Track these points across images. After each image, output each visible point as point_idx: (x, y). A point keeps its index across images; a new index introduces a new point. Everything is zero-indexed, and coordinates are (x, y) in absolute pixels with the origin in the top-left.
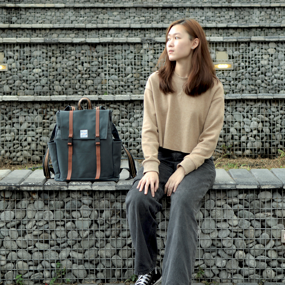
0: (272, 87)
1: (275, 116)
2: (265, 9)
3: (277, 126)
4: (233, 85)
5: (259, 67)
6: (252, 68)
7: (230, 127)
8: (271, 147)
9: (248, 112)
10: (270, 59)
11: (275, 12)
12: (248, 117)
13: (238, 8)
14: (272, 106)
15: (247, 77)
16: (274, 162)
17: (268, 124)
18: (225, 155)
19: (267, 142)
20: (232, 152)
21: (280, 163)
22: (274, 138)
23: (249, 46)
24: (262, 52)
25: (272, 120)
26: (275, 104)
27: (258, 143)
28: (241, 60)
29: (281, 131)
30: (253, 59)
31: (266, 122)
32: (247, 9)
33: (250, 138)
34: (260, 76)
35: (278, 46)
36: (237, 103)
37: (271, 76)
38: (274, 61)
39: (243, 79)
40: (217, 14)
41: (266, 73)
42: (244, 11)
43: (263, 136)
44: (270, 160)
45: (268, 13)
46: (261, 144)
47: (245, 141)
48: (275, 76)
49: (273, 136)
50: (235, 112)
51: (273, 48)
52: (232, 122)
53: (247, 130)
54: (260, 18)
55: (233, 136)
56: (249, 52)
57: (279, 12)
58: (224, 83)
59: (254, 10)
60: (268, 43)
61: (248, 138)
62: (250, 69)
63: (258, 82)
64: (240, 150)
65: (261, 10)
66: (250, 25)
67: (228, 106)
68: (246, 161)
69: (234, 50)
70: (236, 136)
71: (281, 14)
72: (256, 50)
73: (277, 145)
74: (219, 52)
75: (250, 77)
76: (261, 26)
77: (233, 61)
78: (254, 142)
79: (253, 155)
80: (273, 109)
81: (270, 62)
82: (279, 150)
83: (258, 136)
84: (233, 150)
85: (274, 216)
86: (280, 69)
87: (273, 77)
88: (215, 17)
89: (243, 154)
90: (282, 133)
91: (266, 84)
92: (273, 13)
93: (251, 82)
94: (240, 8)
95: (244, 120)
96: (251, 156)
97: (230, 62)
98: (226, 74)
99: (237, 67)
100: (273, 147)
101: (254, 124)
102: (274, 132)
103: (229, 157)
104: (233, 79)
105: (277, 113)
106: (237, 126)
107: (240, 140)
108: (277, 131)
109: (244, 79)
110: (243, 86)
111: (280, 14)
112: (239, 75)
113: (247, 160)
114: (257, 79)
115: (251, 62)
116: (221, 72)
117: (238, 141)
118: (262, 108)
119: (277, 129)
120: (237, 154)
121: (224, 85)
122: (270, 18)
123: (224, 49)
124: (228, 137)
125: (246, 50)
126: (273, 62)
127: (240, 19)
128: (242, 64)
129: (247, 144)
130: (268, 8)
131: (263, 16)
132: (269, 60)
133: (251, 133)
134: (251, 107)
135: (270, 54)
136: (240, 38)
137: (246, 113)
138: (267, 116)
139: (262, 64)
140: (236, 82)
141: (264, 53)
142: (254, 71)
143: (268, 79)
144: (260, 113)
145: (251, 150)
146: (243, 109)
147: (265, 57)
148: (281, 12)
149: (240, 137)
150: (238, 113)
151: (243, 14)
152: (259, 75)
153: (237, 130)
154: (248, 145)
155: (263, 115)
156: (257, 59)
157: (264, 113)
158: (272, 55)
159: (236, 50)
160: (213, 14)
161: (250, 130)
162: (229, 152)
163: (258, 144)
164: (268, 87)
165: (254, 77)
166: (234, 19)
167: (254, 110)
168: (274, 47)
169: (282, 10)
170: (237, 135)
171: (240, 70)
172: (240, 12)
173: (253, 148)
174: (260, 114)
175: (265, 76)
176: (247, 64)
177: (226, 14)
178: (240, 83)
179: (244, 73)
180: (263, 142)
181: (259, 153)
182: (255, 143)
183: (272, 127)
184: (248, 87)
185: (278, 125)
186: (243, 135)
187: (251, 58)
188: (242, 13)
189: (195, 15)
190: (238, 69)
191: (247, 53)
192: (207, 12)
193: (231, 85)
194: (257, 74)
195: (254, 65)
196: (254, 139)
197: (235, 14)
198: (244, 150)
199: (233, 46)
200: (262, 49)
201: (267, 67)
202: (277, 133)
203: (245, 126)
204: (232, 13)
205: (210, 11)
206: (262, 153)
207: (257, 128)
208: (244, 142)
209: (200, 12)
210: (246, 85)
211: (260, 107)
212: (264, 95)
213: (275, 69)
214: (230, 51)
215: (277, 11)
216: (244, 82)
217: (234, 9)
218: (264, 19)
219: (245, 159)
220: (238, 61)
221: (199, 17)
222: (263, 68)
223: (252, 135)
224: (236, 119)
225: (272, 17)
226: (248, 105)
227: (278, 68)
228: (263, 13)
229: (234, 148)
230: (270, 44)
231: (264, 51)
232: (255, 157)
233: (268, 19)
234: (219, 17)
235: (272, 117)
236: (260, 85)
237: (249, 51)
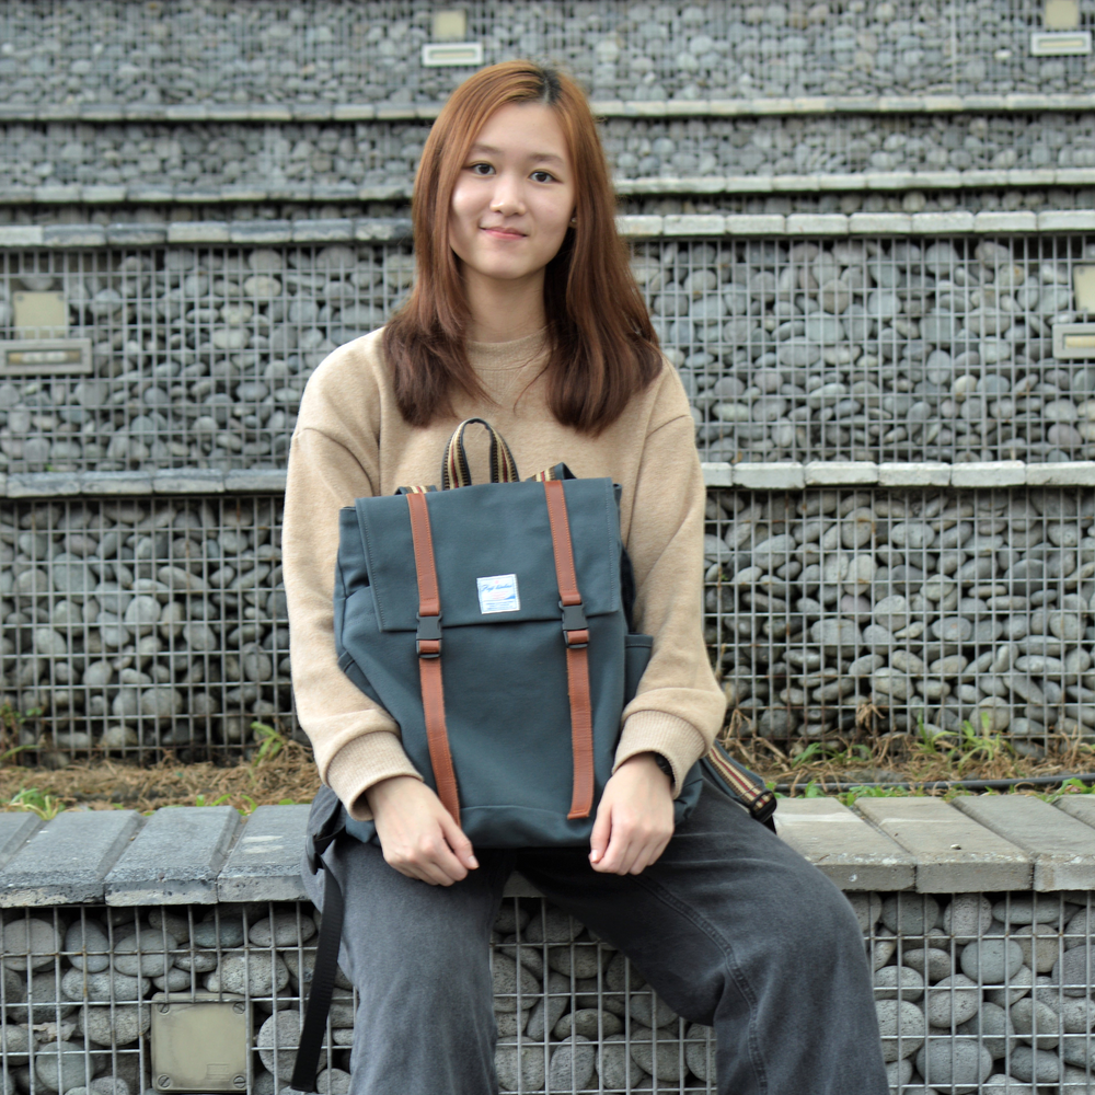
0: (264, 447)
1: (236, 572)
2: (313, 133)
3: (245, 618)
4: (93, 440)
5: (205, 359)
6: (175, 366)
7: (33, 625)
8: (221, 712)
9: (113, 556)
10: (255, 325)
11: (355, 145)
12: (113, 579)
13: (196, 128)
14: (221, 528)
15: (154, 406)
16: (231, 780)
17: (205, 608)
18: (14, 750)
19: (202, 690)
20: (42, 740)
21: (257, 786)
22: (235, 670)
23: (160, 266)
24: (218, 294)
25: (222, 591)
26: (239, 517)
27: (163, 693)
28: (126, 328)
29: (268, 640)
30: (181, 324)
31: (197, 597)
32: (235, 133)
33: (126, 673)
34: (212, 401)
35: (290, 266)
36: (62, 515)
37: (262, 400)
38: (273, 334)
39: (134, 412)
40: (104, 150)
41: (236, 385)
42: (222, 140)
43: (183, 663)
44: (215, 771)
45: (325, 145)
46: (175, 698)
47: (104, 687)
48: (277, 401)
49: (228, 664)
50: (57, 554)
51: (267, 275)
52: (43, 601)
53: (112, 636)
54: (292, 169)
55: (46, 662)
56: (160, 295)
57: (373, 144)
58: (49, 431)
59: (262, 134)
60: (245, 251)
61: (115, 673)
62: (168, 367)
63: (202, 427)
64: (81, 727)
65: (294, 133)
66: (229, 191)
67: (22, 528)
68: (109, 775)
69: (95, 285)
70: (62, 666)
71: (383, 151)
72: (193, 285)
73: (249, 705)
74: (28, 296)
75: (168, 405)
76: (275, 196)
77: (89, 334)
78: (144, 690)
79: (141, 748)
80: (228, 541)
81: (257, 339)
82: (257, 725)
83: (163, 661)
84: (48, 729)
85: (76, 1039)
86: (300, 366)
87: (270, 402)
88: (99, 165)
89: (94, 746)
90: (271, 648)
91: (239, 435)
92: (345, 146)
93: (171, 428)
94: (206, 124)
95: (96, 593)
96: (132, 754)
97: (78, 337)
98: (58, 392)
99: (107, 362)
100: (231, 714)
101: (142, 610)
102: (233, 646)
103: (31, 759)
104: (92, 413)
105: (248, 557)
106: (63, 617)
107: (79, 681)
108: (248, 639)
109: (141, 412)
110: (135, 443)
111: (377, 153)
112: (118, 397)
113: (111, 772)
114: (196, 413)
115: (172, 339)
116: (35, 385)
117: (70, 687)
118: (177, 536)
119: (249, 630)
120: (68, 746)
121: (50, 440)
122: (333, 169)
123: (49, 283)
124: (28, 669)
125: (146, 287)
126: (267, 336)
127: (204, 171)
128: (133, 348)
129: (111, 700)
130: (323, 125)
131: (302, 160)
132: (251, 330)
133: (130, 652)
134: (127, 530)
135: (256, 299)
136: (118, 233)
137: (108, 558)
138: (200, 574)
139: (217, 348)
140: (106, 429)
141: (226, 299)
142: (183, 378)
143: (248, 411)
144: (170, 560)
145: (132, 726)
146: (91, 544)
147: (232, 315)
148: (379, 145)
149: (80, 671)
150: (67, 559)
151: (215, 154)
152: (206, 394)
153: (64, 636)
154: (119, 704)
155: (181, 566)
156: (197, 326)
157: (187, 560)
158: (263, 309)
159: (104, 286)
160: (88, 154)
161: (126, 639)
162: (29, 737)
163: (161, 701)
164: (249, 449)
165: (184, 404)
166: (177, 173)
167: (143, 546)
168: (272, 271)
169: (383, 134)
170: (65, 661)
171: (119, 373)
172: (205, 143)
173: (140, 717)
174: (166, 564)
175: (236, 399)
176: (153, 346)
177: (144, 152)
178: (124, 432)
179: (139, 389)
180: (183, 692)
181: (168, 739)
182: (150, 695)
183: (222, 624)
184: (159, 451)
185: (249, 612)
186: (94, 660)
187: (172, 320)
188: (213, 146)
189: (11, 157)
190: (112, 368)
191: (154, 300)
192: (63, 145)
193: (84, 440)
194: (196, 389)
195: (183, 353)
196: (145, 677)
197: (184, 153)
198: (98, 728)
199: (88, 268)
200: (219, 278)
201: (240, 362)
202: (250, 647)
203: (103, 621)
204: (170, 149)
205: (75, 136)
206: (182, 739)
207: (159, 628)
208: (99, 693)
209: (30, 144)
210: (149, 441)
211: (170, 530)
212: (185, 477)
213: (276, 370)
214: (77, 288)
215: (363, 140)
216: (141, 426)
217: (179, 132)
218: (308, 173)
219: (102, 769)
220: (111, 336)
221: (27, 166)
222: (226, 365)
223: (133, 658)
224: (60, 586)
225: (342, 165)
226: (113, 523)
227: (290, 362)
228: (303, 149)
229: (55, 719)
230: (254, 259)
231: (226, 287)
232: (152, 759)
233: (324, 172)
234: (115, 164)
235: (223, 575)
236: (210, 442)
237: (160, 289)
